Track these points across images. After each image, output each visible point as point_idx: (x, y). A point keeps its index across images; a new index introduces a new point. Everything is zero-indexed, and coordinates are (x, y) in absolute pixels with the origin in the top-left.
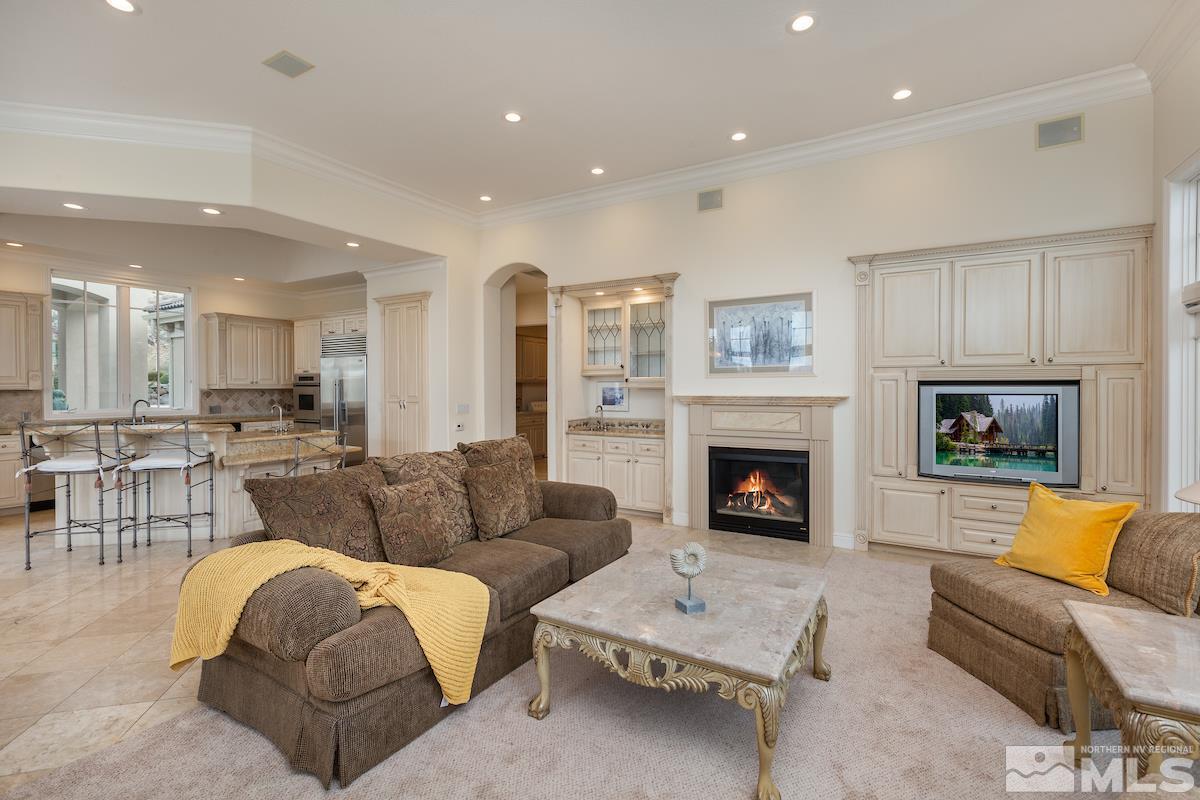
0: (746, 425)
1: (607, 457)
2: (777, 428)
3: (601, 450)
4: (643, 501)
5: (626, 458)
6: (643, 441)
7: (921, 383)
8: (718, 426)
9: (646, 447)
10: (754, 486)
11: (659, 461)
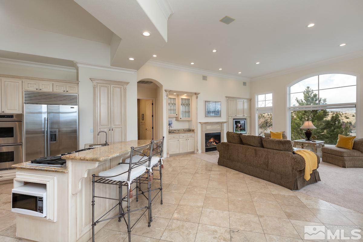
0: (212, 128)
1: (180, 140)
2: (217, 128)
3: (178, 138)
4: (190, 149)
5: (185, 139)
6: (189, 134)
7: (234, 119)
8: (207, 129)
9: (190, 135)
10: (212, 140)
11: (193, 139)
